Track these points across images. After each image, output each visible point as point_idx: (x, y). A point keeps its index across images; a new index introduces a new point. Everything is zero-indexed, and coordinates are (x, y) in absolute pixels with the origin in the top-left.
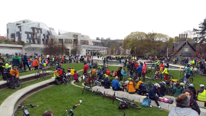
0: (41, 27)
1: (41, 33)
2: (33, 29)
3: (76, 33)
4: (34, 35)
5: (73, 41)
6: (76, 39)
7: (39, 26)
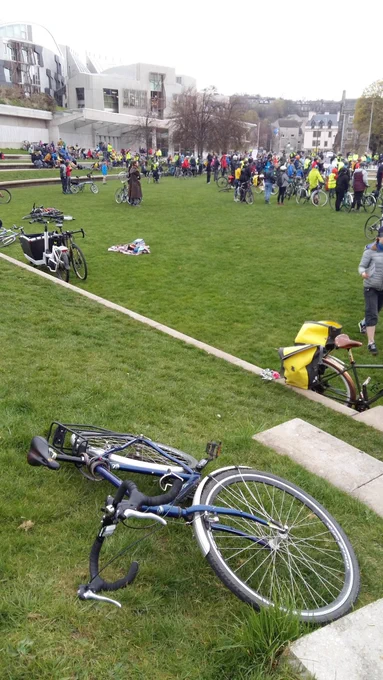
0: (36, 41)
1: (41, 63)
2: (16, 47)
3: (157, 67)
4: (19, 71)
5: (149, 96)
6: (160, 90)
7: (30, 38)
